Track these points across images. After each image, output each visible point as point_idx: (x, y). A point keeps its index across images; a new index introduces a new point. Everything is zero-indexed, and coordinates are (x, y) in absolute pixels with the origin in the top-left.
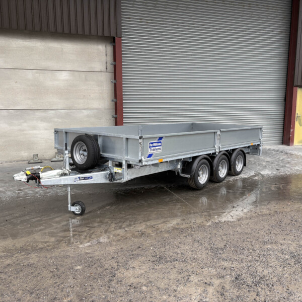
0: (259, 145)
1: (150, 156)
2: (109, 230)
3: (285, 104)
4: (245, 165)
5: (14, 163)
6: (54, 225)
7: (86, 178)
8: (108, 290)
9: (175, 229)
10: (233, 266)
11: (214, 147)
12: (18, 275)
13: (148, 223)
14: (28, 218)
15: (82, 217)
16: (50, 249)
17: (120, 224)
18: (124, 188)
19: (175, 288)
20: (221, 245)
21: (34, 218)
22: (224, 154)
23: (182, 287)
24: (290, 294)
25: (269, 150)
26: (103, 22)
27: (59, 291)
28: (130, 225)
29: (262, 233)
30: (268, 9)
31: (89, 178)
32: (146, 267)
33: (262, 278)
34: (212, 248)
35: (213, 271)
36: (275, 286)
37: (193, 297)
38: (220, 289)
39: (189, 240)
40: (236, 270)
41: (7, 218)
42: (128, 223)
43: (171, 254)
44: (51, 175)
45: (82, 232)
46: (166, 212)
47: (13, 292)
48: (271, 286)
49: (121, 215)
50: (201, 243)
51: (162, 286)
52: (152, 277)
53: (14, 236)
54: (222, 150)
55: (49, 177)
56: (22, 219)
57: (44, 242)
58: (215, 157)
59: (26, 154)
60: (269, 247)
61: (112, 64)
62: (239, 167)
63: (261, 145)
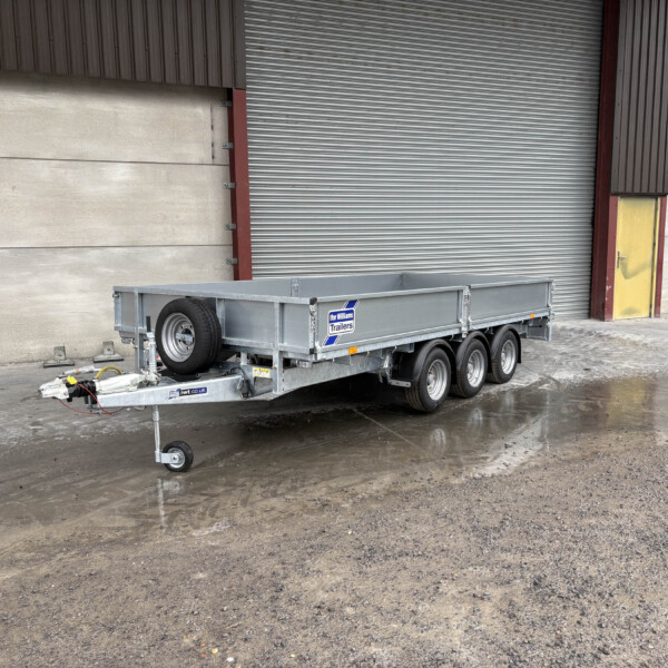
0: (545, 318)
1: (331, 340)
2: (250, 500)
3: (593, 232)
4: (519, 360)
5: (10, 366)
6: (129, 493)
7: (192, 392)
8: (273, 617)
9: (389, 493)
10: (524, 561)
11: (458, 322)
12: (73, 595)
13: (333, 485)
14: (67, 481)
15: (188, 475)
16: (131, 542)
17: (272, 488)
18: (267, 415)
19: (413, 607)
20: (495, 522)
21: (80, 481)
22: (477, 337)
23: (427, 606)
24: (649, 609)
25: (563, 329)
26: (206, 56)
27: (170, 623)
28: (294, 489)
29: (575, 496)
30: (554, 31)
31: (199, 391)
32: (345, 570)
33: (586, 581)
34: (475, 528)
35: (486, 572)
36: (615, 597)
37: (453, 623)
38: (505, 606)
39: (425, 514)
40: (532, 568)
41: (22, 482)
42: (288, 484)
43: (393, 543)
44: (118, 385)
45: (194, 505)
46: (365, 460)
47: (70, 630)
48: (607, 596)
49: (272, 470)
50: (451, 519)
51: (385, 604)
52: (362, 587)
53: (46, 519)
54: (475, 328)
55: (116, 390)
56: (55, 484)
57: (113, 529)
58: (459, 344)
59: (38, 347)
60: (593, 521)
61: (224, 147)
62: (508, 364)
63: (550, 317)
